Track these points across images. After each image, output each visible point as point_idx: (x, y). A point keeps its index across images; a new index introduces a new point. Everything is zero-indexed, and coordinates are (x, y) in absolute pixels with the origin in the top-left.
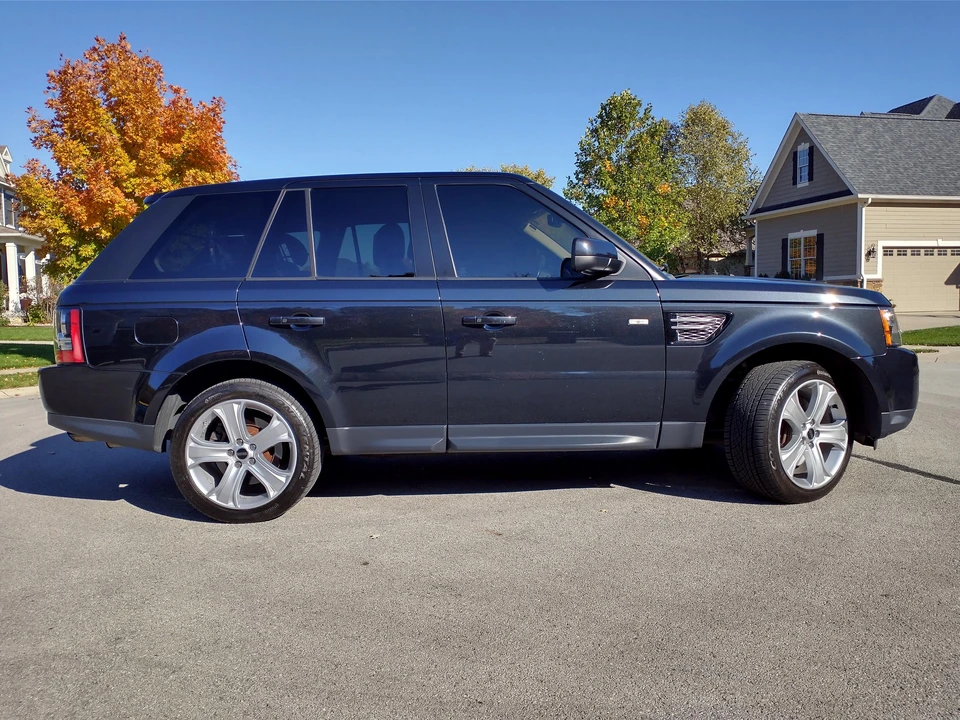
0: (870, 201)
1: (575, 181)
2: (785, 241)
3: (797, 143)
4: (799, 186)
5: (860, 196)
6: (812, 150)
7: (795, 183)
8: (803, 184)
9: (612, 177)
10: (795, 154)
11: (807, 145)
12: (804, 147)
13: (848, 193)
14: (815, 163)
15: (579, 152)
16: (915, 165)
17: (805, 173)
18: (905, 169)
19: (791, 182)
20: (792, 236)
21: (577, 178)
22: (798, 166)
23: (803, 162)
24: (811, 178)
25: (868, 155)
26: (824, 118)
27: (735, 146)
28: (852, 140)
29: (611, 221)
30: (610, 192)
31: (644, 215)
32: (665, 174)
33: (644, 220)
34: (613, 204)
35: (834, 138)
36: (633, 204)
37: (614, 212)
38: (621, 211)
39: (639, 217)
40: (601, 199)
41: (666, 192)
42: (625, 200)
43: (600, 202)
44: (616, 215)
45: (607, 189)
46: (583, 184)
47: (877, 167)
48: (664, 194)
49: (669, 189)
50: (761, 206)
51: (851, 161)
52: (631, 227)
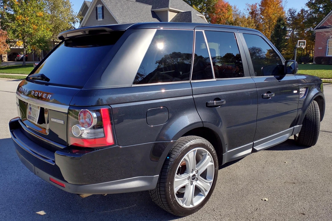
3: (97, 4)
4: (99, 20)
6: (103, 8)
7: (97, 19)
8: (100, 19)
9: (19, 6)
10: (97, 8)
11: (101, 6)
12: (100, 6)
14: (104, 12)
16: (135, 17)
17: (101, 15)
18: (133, 18)
22: (98, 13)
23: (100, 12)
24: (103, 18)
25: (121, 12)
28: (116, 6)
29: (19, 25)
30: (19, 13)
31: (34, 24)
32: (40, 8)
33: (35, 26)
34: (20, 19)
35: (110, 4)
36: (30, 19)
37: (20, 22)
38: (24, 21)
39: (32, 25)
40: (15, 16)
41: (41, 16)
42: (25, 17)
43: (14, 17)
44: (21, 23)
45: (18, 12)
46: (3, 8)
47: (125, 17)
48: (40, 16)
49: (42, 14)
50: (83, 26)
51: (117, 13)
52: (30, 29)
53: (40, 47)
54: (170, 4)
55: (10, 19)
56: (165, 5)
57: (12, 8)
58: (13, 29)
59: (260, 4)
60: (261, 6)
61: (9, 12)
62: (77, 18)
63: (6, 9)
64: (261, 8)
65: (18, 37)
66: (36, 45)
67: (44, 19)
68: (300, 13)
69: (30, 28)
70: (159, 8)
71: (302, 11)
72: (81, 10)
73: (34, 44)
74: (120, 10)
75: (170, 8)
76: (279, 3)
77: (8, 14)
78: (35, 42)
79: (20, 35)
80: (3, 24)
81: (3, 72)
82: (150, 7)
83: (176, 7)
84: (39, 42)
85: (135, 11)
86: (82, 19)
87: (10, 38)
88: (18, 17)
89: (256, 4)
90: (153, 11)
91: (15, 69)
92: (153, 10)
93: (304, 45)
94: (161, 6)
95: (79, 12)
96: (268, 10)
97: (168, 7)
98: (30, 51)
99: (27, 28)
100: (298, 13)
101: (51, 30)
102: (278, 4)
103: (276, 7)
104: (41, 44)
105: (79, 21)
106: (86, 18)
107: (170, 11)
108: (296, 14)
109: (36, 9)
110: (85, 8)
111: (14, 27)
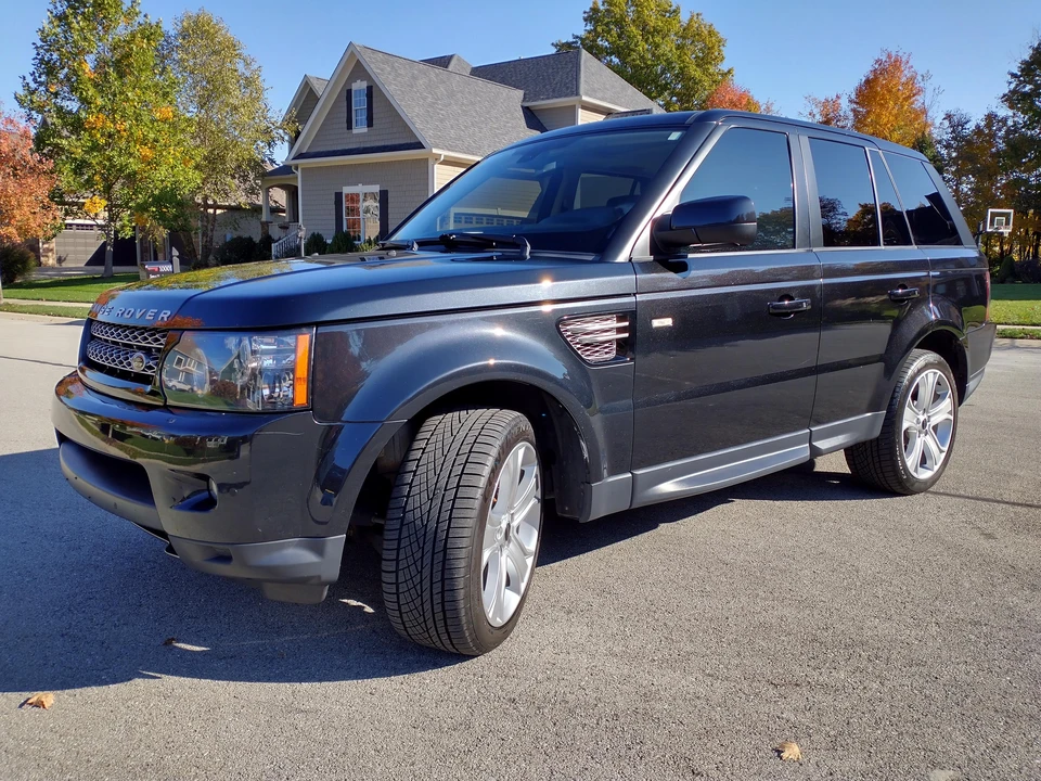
0: (442, 158)
1: (33, 85)
2: (339, 196)
3: (353, 77)
4: (355, 131)
5: (435, 151)
6: (371, 91)
7: (350, 127)
8: (360, 129)
9: (96, 85)
10: (350, 92)
11: (364, 83)
12: (360, 86)
13: (419, 146)
14: (374, 106)
15: (39, 43)
17: (363, 116)
18: (466, 127)
19: (345, 125)
20: (347, 190)
21: (35, 80)
22: (353, 109)
23: (360, 104)
24: (370, 124)
25: (430, 106)
26: (381, 55)
27: (248, 74)
28: (412, 86)
29: (95, 147)
30: (95, 108)
31: (145, 145)
32: (166, 95)
33: (146, 151)
34: (99, 125)
35: (395, 80)
36: (131, 128)
37: (99, 136)
38: (110, 136)
39: (138, 147)
40: (83, 115)
41: (167, 119)
42: (114, 121)
43: (79, 119)
44: (102, 141)
45: (90, 103)
46: (47, 90)
47: (442, 121)
48: (165, 121)
49: (171, 114)
50: (304, 151)
51: (416, 110)
52: (131, 160)
53: (162, 218)
54: (583, 87)
55: (65, 125)
56: (568, 88)
57: (73, 89)
58: (76, 159)
59: (853, 97)
60: (856, 103)
61: (65, 104)
62: (281, 131)
63: (56, 95)
64: (854, 110)
65: (89, 183)
66: (148, 211)
67: (175, 128)
68: (983, 124)
69: (131, 155)
70: (548, 98)
71: (991, 118)
72: (295, 104)
73: (143, 208)
74: (425, 99)
75: (584, 98)
76: (914, 95)
77: (60, 109)
78: (146, 202)
79: (97, 178)
80: (44, 142)
81: (38, 296)
82: (520, 94)
83: (600, 95)
84: (159, 200)
85: (472, 104)
86: (298, 134)
87: (63, 186)
88: (92, 119)
89: (838, 97)
90: (527, 108)
91: (78, 288)
92: (527, 104)
93: (1007, 223)
94: (554, 91)
95: (289, 111)
96: (879, 116)
97: (577, 94)
98: (128, 233)
99: (120, 156)
100: (978, 127)
101: (197, 167)
102: (909, 97)
103: (903, 106)
104: (167, 208)
105: (286, 138)
106: (309, 130)
107: (584, 108)
108: (971, 126)
109: (150, 96)
110: (307, 97)
111: (79, 153)
